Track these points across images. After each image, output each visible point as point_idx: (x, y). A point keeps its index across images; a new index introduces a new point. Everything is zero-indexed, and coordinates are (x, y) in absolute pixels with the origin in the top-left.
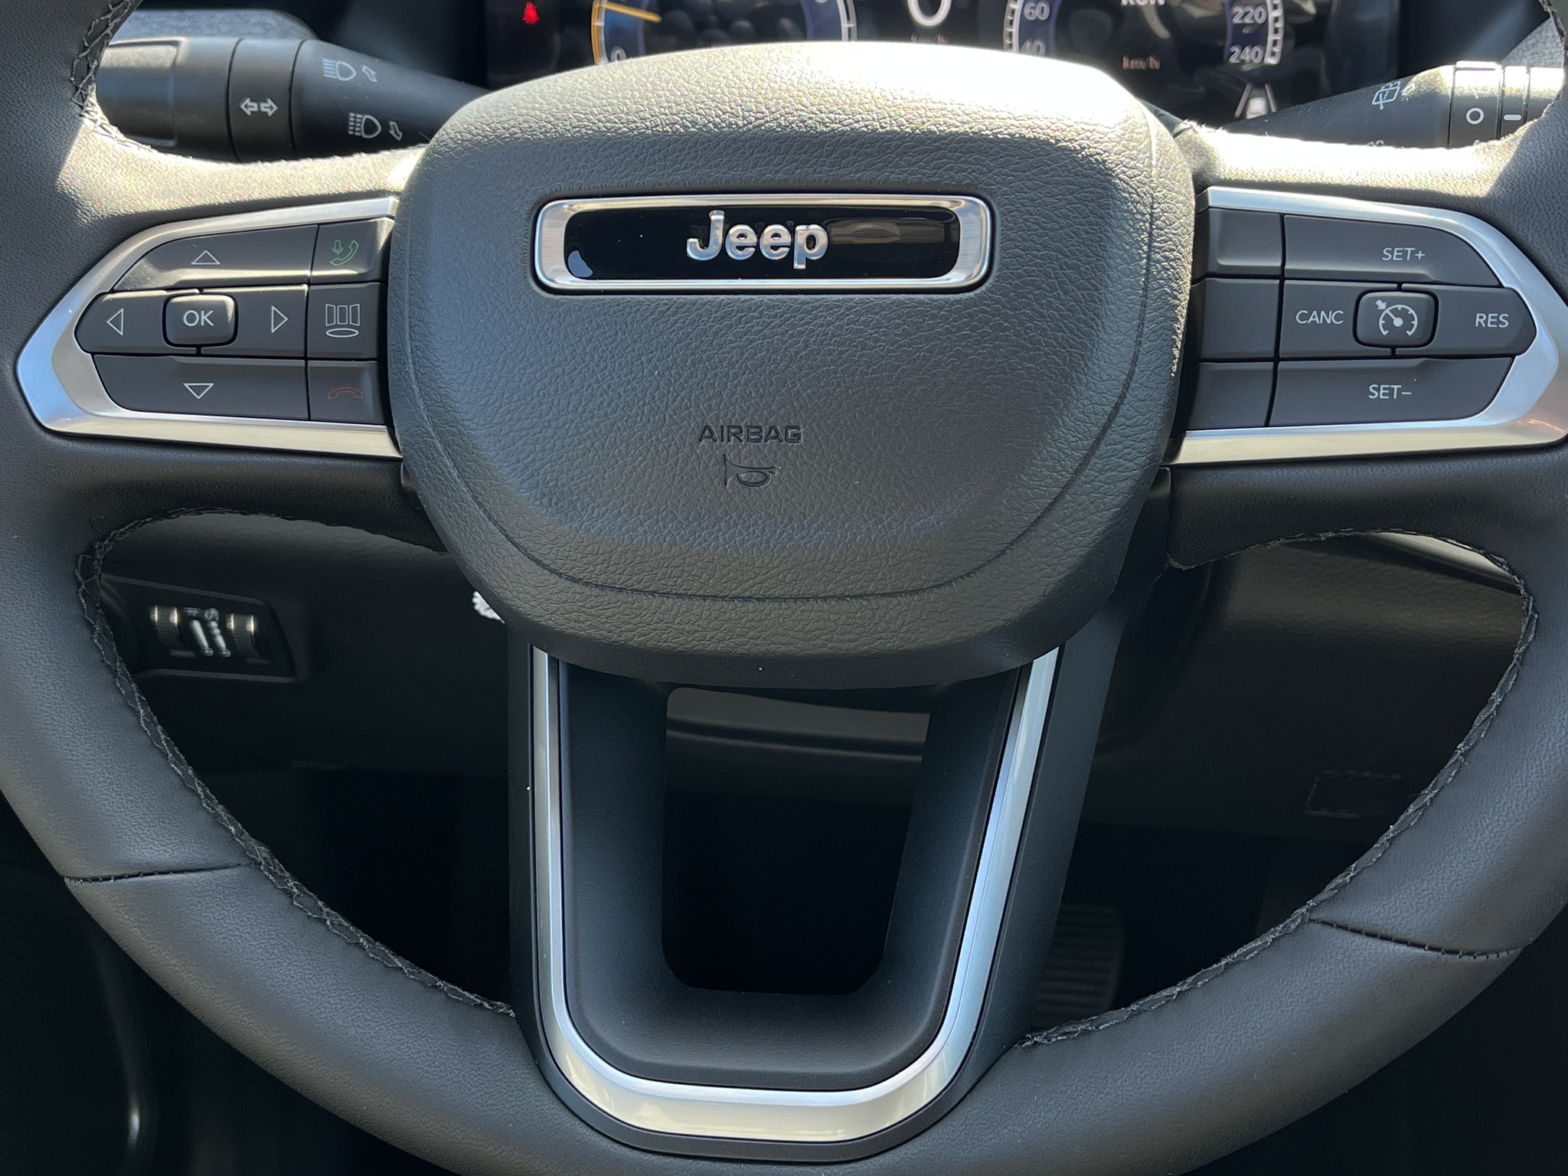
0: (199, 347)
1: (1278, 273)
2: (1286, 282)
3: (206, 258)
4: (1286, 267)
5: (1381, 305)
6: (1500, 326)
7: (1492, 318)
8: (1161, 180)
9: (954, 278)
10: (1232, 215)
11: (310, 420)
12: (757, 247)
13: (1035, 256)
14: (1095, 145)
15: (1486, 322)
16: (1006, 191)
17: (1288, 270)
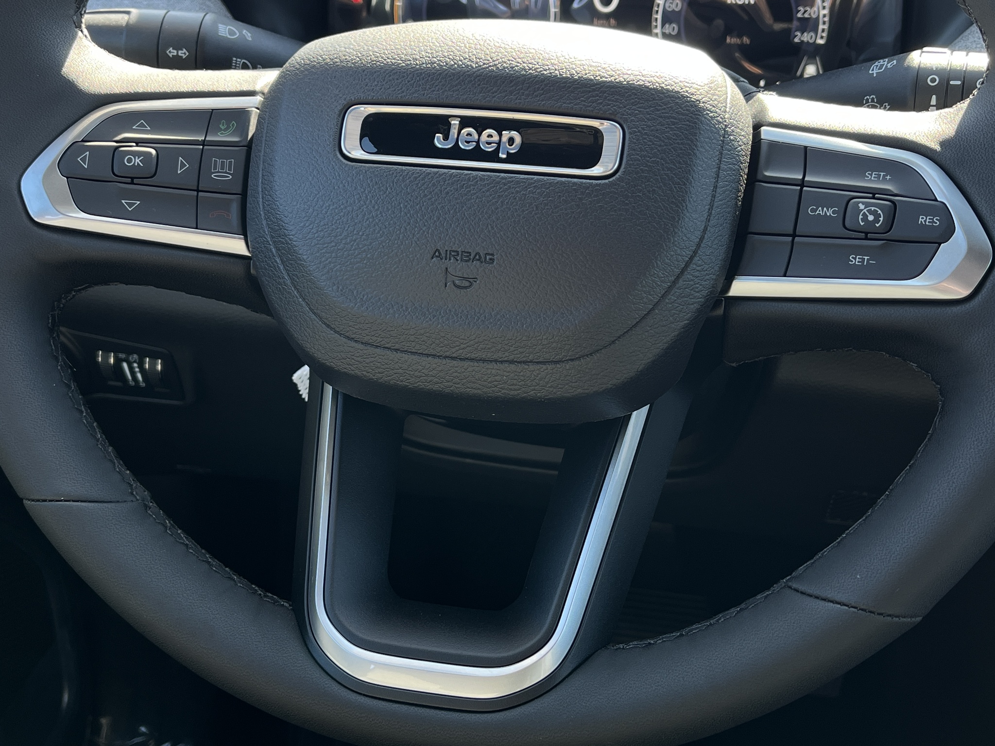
0: (132, 178)
1: (799, 183)
2: (805, 188)
3: (142, 125)
4: (806, 179)
5: (862, 206)
6: (934, 224)
7: (929, 219)
8: (731, 121)
9: (596, 171)
10: (775, 146)
11: (197, 228)
12: (478, 142)
13: (648, 161)
14: (691, 96)
15: (925, 221)
16: (633, 119)
17: (806, 181)
